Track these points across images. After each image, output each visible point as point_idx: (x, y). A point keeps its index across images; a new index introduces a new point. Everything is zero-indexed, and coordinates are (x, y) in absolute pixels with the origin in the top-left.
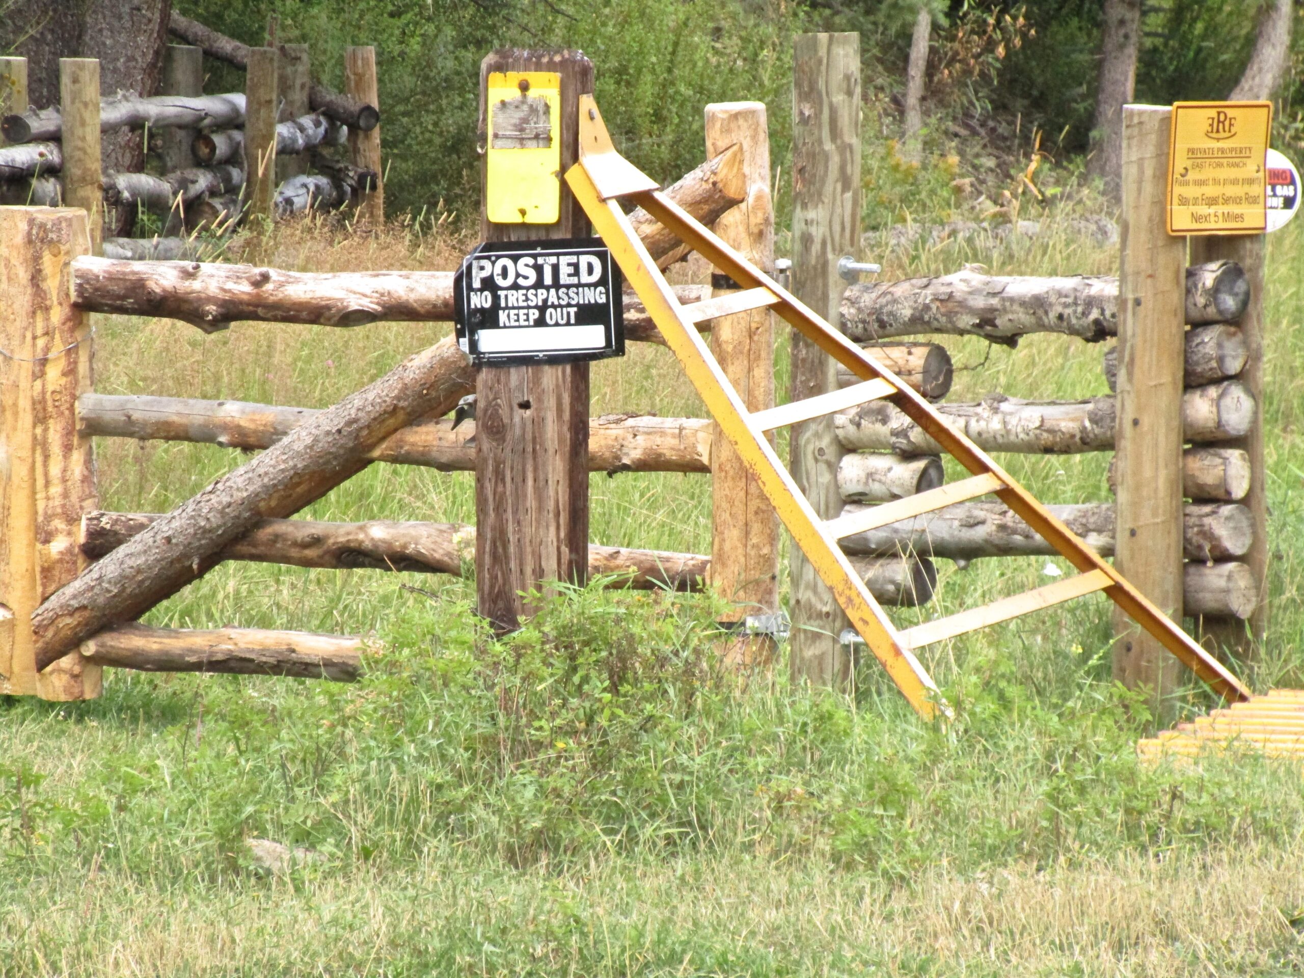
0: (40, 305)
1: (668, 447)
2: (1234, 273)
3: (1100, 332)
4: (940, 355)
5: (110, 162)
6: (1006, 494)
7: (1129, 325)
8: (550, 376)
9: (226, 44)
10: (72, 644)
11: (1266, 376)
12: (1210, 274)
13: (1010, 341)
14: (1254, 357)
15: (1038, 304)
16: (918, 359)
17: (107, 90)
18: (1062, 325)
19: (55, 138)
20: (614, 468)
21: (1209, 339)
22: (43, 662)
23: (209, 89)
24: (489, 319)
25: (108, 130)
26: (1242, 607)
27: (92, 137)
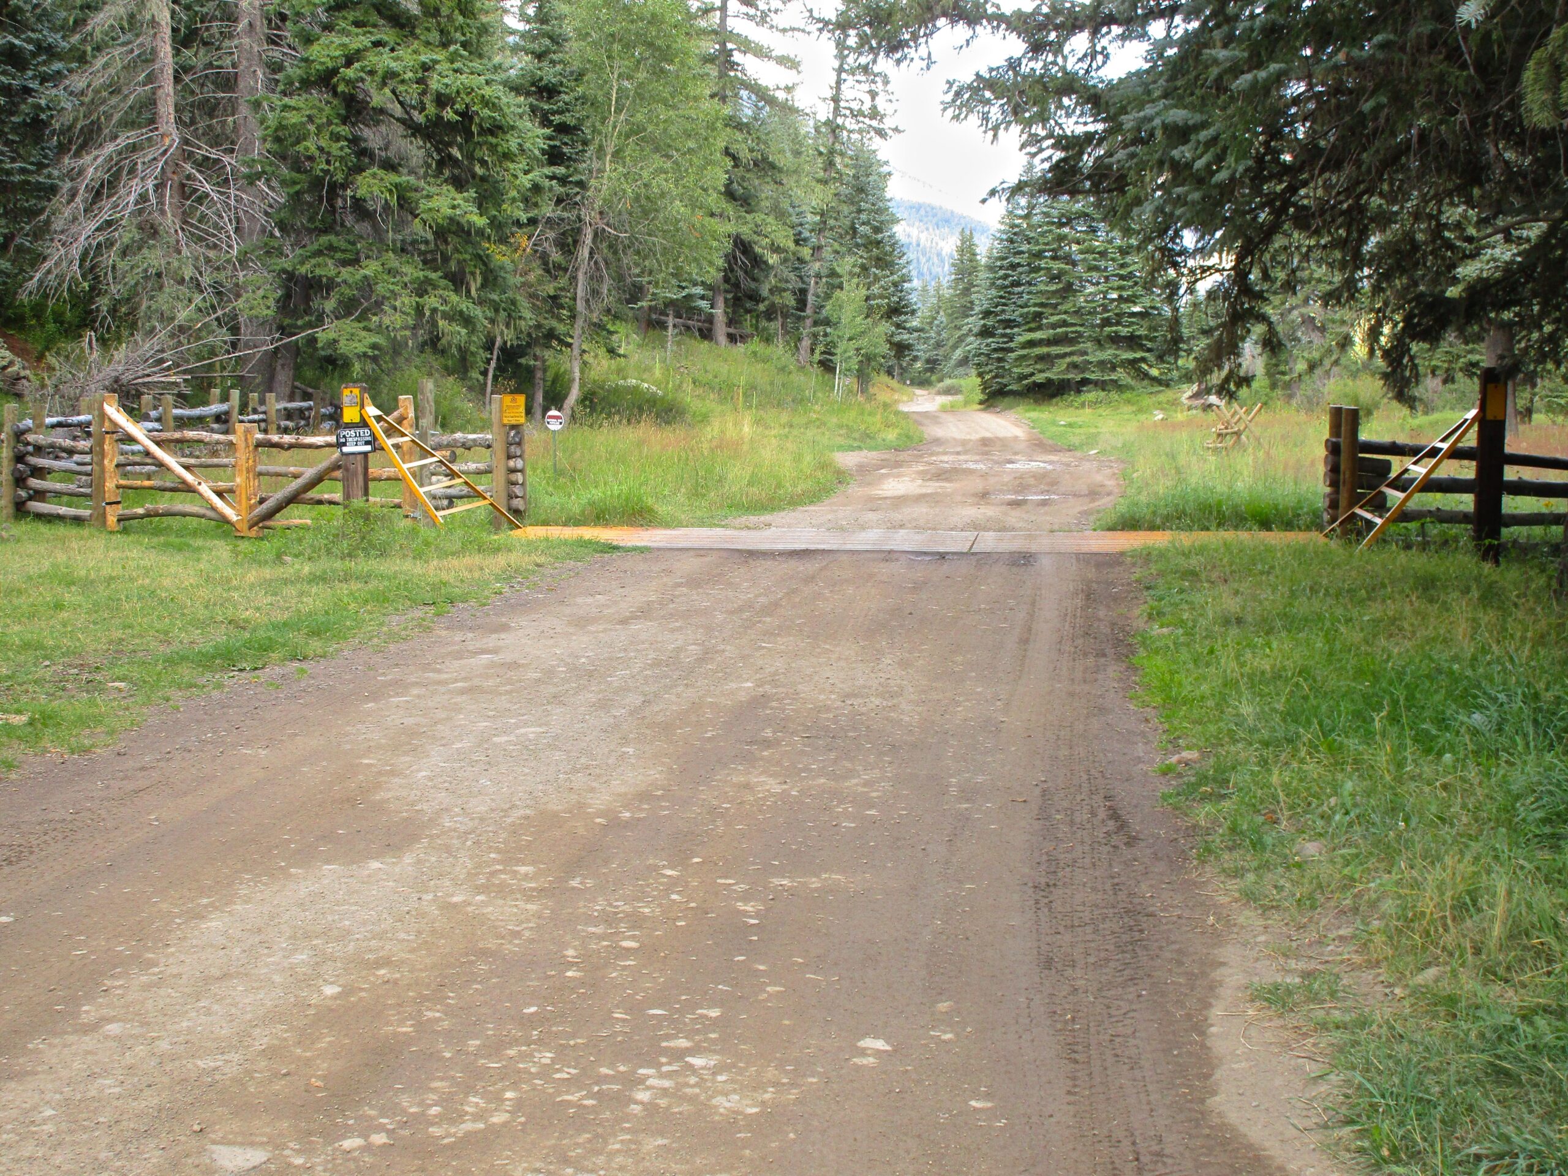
0: (247, 446)
1: (392, 475)
2: (518, 433)
3: (489, 447)
4: (454, 453)
5: (278, 418)
6: (466, 483)
7: (494, 445)
8: (359, 457)
9: (310, 390)
10: (256, 524)
11: (526, 456)
12: (512, 433)
13: (469, 449)
14: (523, 452)
15: (474, 440)
16: (448, 453)
17: (277, 401)
18: (480, 445)
19: (265, 413)
20: (374, 479)
21: (513, 448)
22: (250, 528)
23: (304, 400)
24: (344, 444)
25: (278, 411)
26: (522, 508)
27: (273, 413)
